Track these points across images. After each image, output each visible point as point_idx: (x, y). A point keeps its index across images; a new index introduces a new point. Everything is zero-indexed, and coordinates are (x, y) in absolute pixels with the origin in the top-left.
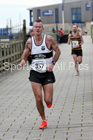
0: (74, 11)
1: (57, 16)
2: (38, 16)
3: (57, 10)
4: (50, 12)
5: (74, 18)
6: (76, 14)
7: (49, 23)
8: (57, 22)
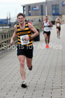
0: (54, 7)
1: (42, 11)
2: (29, 10)
3: (42, 6)
4: (37, 8)
5: (54, 12)
6: (55, 9)
7: (36, 15)
8: (42, 15)
